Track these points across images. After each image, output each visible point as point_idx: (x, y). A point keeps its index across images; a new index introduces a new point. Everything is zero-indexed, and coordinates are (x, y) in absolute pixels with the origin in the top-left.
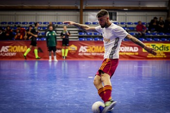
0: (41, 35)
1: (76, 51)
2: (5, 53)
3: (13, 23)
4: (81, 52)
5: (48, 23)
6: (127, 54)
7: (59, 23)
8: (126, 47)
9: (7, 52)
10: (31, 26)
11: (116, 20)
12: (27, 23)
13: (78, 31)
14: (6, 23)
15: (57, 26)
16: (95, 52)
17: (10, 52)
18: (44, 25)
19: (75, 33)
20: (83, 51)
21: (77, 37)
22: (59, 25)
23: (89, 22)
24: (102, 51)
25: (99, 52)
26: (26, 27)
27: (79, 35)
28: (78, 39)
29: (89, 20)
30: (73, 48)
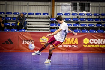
0: (11, 26)
5: (19, 13)
6: (101, 46)
7: (30, 14)
8: (99, 40)
11: (89, 11)
13: (50, 22)
15: (28, 16)
16: (67, 44)
18: (15, 16)
22: (29, 16)
24: (74, 44)
25: (71, 45)
27: (50, 26)
28: (50, 31)
29: (61, 11)
30: (45, 39)
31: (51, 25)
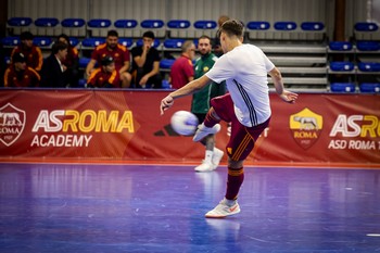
1: (319, 132)
2: (49, 134)
3: (82, 22)
4: (339, 137)
5: (214, 24)
9: (56, 134)
10: (150, 35)
12: (134, 24)
13: (329, 56)
14: (54, 22)
17: (70, 132)
19: (314, 65)
20: (346, 134)
21: (324, 80)
23: (369, 21)
26: (130, 40)
27: (330, 72)
28: (329, 88)
29: (369, 14)
30: (308, 120)
31: (332, 68)
